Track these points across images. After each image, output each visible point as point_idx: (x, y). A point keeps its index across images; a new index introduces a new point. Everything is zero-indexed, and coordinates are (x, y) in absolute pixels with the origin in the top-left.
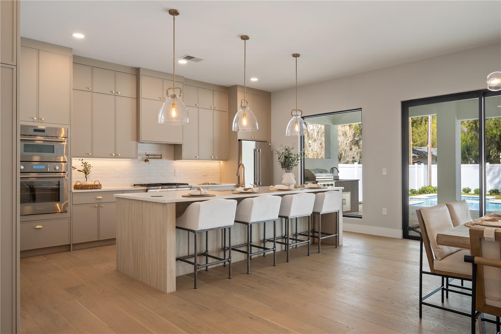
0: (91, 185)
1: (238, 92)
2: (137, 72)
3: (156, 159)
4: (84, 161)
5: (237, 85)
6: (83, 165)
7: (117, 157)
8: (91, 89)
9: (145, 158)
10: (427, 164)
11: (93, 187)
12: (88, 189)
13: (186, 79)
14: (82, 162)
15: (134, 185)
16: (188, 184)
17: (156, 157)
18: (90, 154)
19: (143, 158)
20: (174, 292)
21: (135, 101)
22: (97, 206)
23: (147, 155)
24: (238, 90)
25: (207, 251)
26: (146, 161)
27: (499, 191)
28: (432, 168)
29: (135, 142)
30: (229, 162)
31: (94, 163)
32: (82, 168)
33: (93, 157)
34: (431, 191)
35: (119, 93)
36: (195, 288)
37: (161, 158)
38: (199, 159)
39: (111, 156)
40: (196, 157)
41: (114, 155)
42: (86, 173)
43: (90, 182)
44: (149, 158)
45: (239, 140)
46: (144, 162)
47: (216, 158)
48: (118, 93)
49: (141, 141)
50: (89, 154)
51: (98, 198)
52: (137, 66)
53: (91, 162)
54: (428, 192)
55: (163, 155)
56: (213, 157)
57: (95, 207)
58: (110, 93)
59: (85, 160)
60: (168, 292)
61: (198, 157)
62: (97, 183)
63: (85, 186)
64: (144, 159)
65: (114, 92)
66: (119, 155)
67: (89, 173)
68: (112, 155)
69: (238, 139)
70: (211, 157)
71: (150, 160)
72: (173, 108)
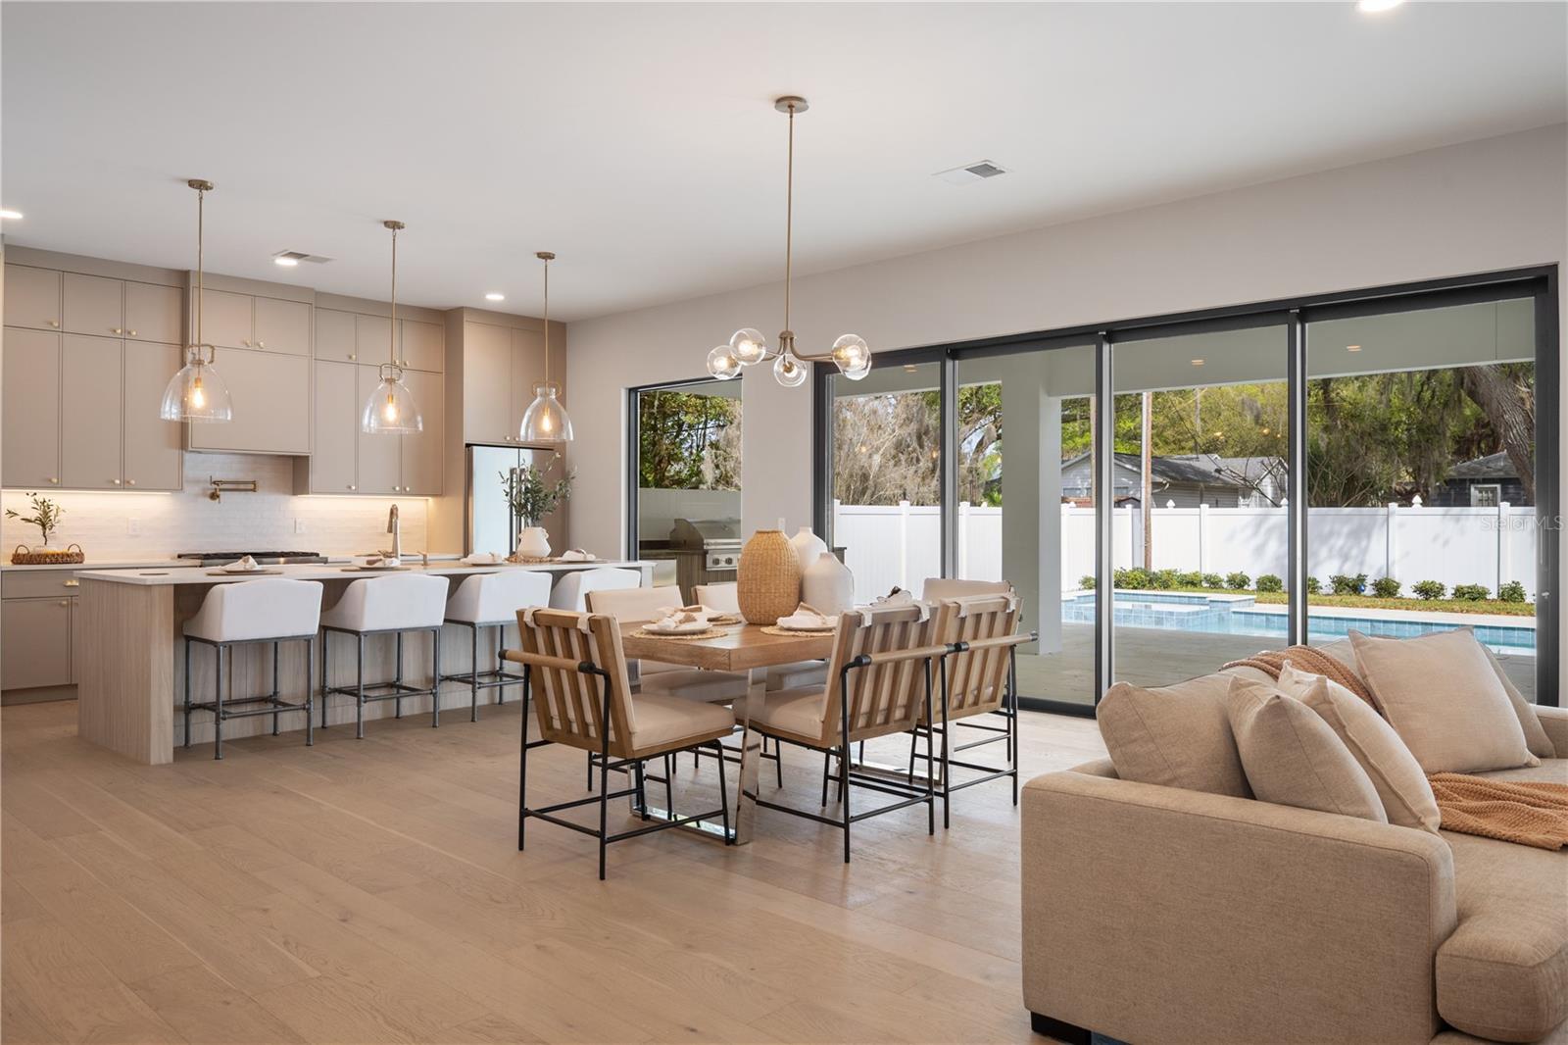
0: (53, 555)
1: (465, 324)
2: (181, 282)
3: (243, 493)
4: (40, 498)
5: (462, 307)
6: (36, 506)
7: (125, 486)
8: (59, 327)
9: (209, 489)
10: (1140, 507)
11: (60, 559)
12: (45, 563)
13: (319, 295)
14: (32, 499)
15: (180, 556)
16: (317, 555)
17: (242, 487)
18: (55, 480)
19: (204, 490)
20: (169, 764)
21: (177, 350)
22: (65, 603)
23: (214, 483)
24: (465, 319)
25: (275, 693)
26: (214, 496)
27: (1320, 585)
28: (1152, 517)
29: (176, 452)
30: (446, 499)
31: (70, 504)
32: (35, 514)
33: (62, 488)
34: (1138, 584)
35: (134, 333)
36: (216, 759)
37: (254, 490)
38: (356, 493)
39: (109, 486)
40: (350, 487)
41: (118, 482)
42: (44, 526)
43: (53, 548)
44: (220, 490)
45: (468, 446)
46: (208, 500)
47: (408, 489)
48: (129, 333)
49: (190, 449)
50: (50, 480)
51: (69, 583)
52: (185, 268)
53: (58, 499)
54: (1131, 586)
55: (259, 484)
56: (397, 489)
57: (60, 605)
58: (110, 334)
59: (42, 495)
60: (152, 763)
61: (354, 488)
62: (74, 550)
63: (39, 555)
64: (209, 492)
65: (119, 331)
66: (133, 482)
67: (52, 526)
68: (113, 482)
69: (465, 442)
70: (394, 489)
71: (221, 493)
72: (196, 387)
